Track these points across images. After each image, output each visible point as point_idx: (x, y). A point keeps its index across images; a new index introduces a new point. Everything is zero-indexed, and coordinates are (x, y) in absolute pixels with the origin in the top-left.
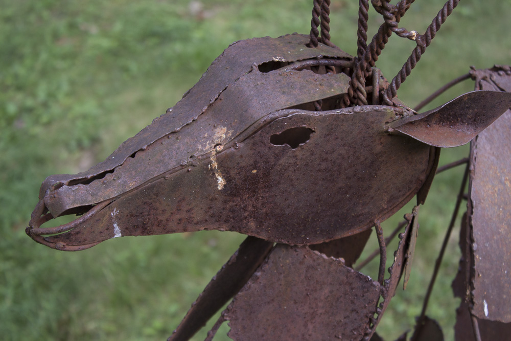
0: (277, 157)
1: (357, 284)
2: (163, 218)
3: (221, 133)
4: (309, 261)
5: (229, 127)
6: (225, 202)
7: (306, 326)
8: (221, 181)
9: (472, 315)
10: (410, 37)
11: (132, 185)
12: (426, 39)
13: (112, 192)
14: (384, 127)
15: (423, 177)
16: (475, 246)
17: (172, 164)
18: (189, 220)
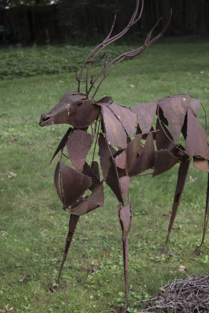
0: (77, 108)
1: (88, 136)
2: (60, 120)
3: (69, 105)
4: (80, 132)
5: (70, 103)
6: (69, 118)
7: (80, 145)
8: (69, 113)
9: (107, 144)
10: (95, 88)
11: (56, 114)
12: (98, 88)
13: (53, 115)
14: (93, 103)
15: (98, 114)
16: (106, 131)
17: (62, 110)
18: (63, 121)
